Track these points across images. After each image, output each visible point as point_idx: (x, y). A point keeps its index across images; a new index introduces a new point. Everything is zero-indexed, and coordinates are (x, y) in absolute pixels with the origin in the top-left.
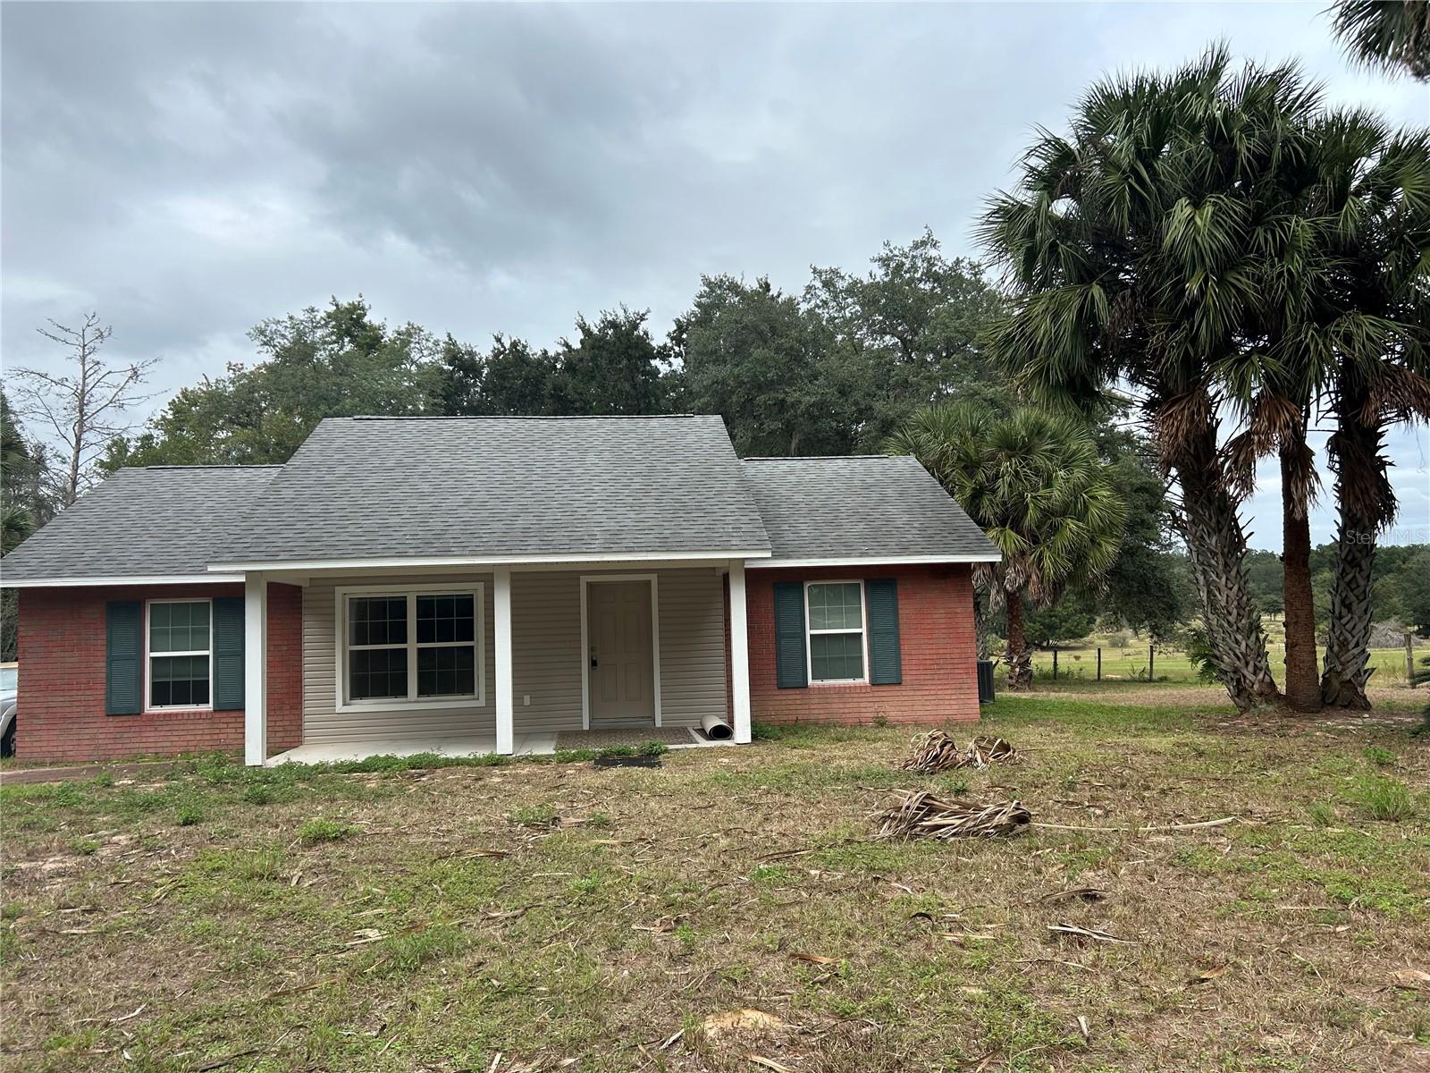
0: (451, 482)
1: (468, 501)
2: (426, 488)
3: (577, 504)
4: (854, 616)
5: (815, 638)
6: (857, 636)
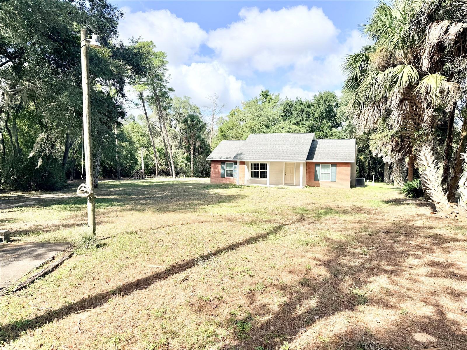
4: (329, 170)
5: (322, 173)
6: (329, 173)
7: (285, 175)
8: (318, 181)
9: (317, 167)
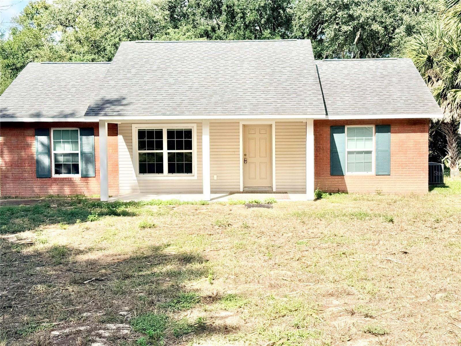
0: (182, 78)
1: (191, 88)
2: (171, 81)
3: (239, 90)
4: (368, 143)
5: (350, 153)
6: (370, 152)
7: (245, 161)
8: (343, 175)
9: (336, 136)
